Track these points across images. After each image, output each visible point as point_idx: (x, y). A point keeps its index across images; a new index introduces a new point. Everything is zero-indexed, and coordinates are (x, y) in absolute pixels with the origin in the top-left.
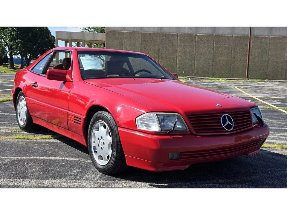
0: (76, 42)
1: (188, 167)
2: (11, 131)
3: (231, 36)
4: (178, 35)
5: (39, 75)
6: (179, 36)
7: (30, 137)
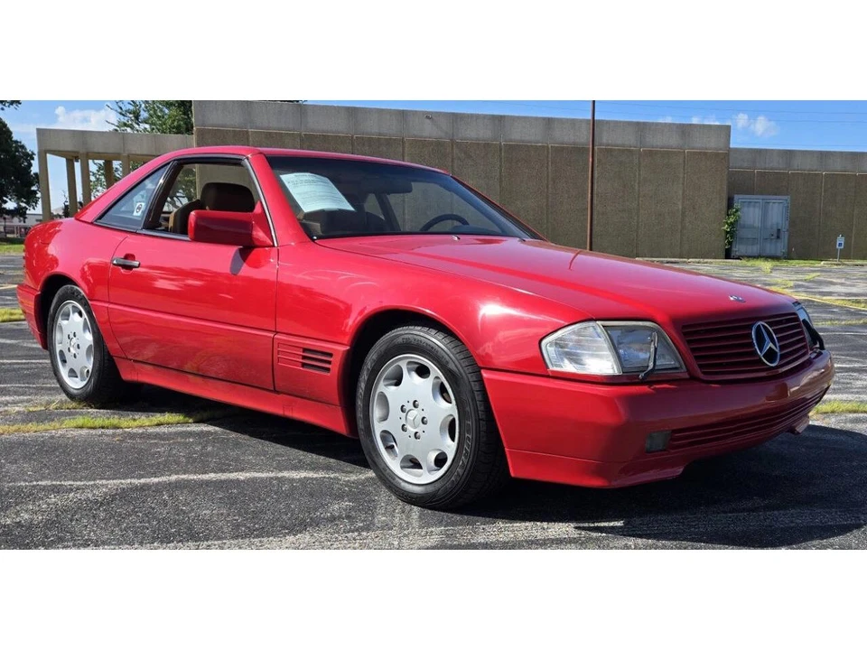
0: (101, 162)
1: (681, 470)
2: (43, 408)
3: (543, 146)
4: (403, 142)
5: (136, 233)
6: (407, 145)
7: (115, 420)
